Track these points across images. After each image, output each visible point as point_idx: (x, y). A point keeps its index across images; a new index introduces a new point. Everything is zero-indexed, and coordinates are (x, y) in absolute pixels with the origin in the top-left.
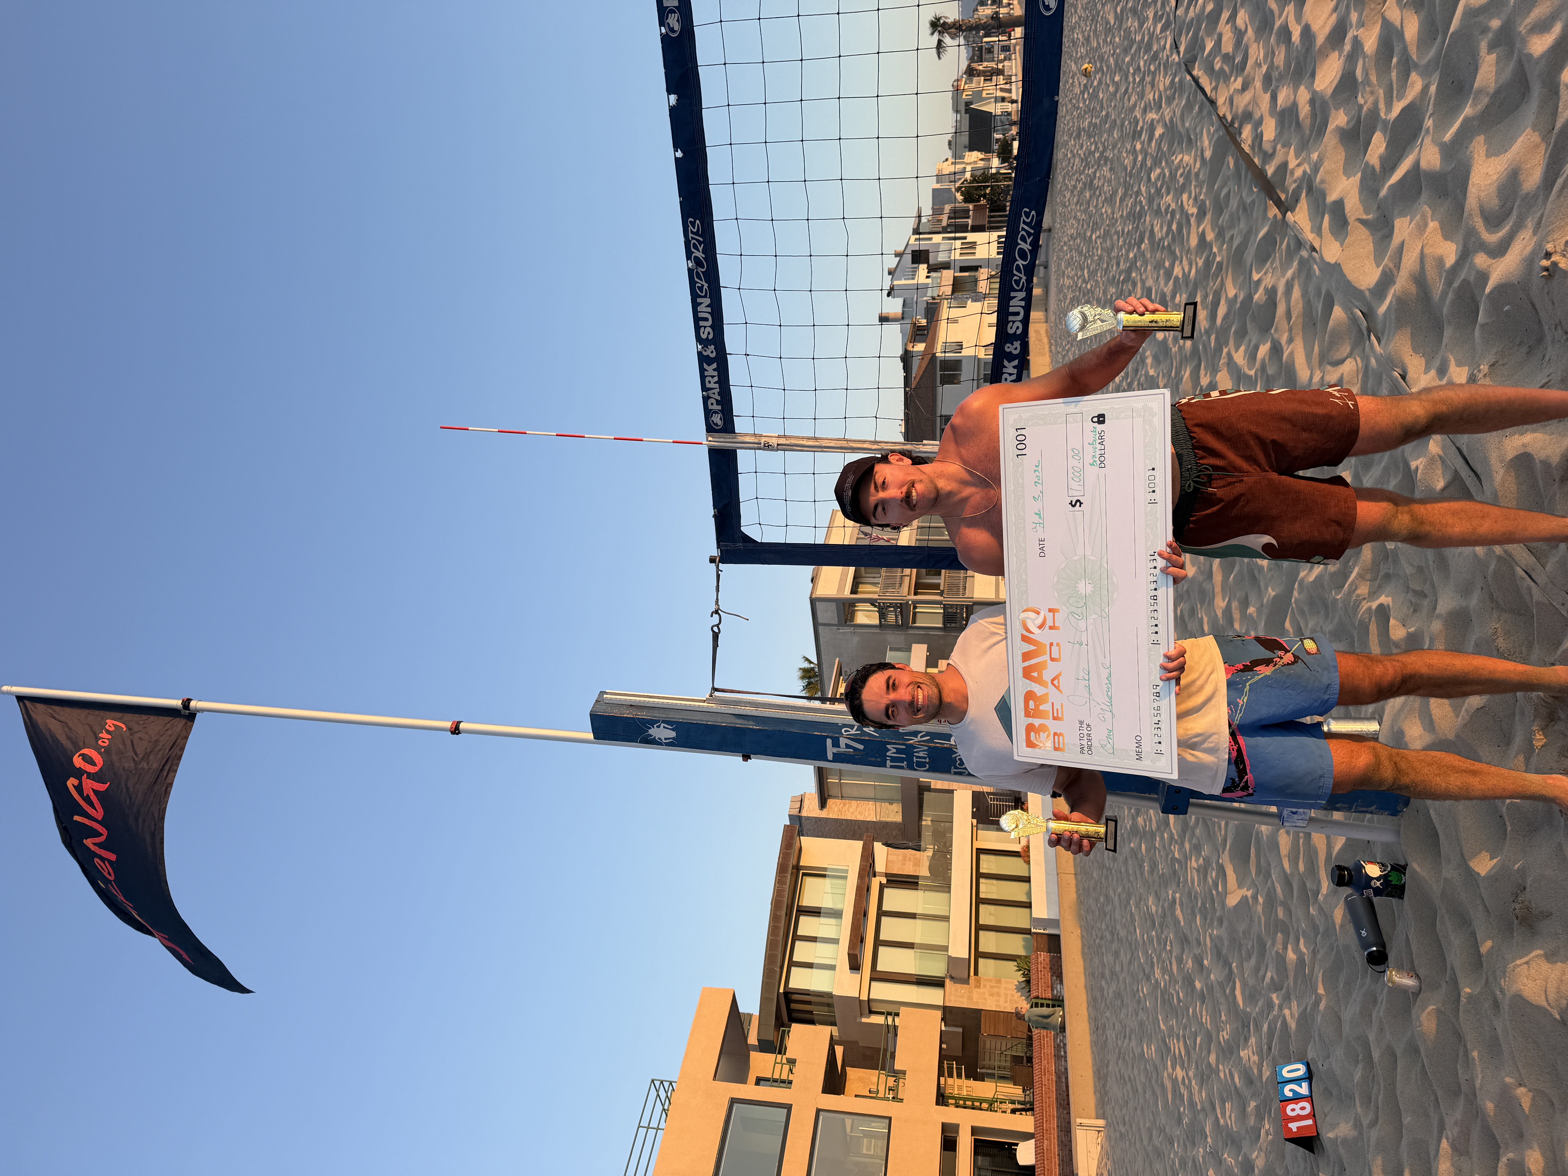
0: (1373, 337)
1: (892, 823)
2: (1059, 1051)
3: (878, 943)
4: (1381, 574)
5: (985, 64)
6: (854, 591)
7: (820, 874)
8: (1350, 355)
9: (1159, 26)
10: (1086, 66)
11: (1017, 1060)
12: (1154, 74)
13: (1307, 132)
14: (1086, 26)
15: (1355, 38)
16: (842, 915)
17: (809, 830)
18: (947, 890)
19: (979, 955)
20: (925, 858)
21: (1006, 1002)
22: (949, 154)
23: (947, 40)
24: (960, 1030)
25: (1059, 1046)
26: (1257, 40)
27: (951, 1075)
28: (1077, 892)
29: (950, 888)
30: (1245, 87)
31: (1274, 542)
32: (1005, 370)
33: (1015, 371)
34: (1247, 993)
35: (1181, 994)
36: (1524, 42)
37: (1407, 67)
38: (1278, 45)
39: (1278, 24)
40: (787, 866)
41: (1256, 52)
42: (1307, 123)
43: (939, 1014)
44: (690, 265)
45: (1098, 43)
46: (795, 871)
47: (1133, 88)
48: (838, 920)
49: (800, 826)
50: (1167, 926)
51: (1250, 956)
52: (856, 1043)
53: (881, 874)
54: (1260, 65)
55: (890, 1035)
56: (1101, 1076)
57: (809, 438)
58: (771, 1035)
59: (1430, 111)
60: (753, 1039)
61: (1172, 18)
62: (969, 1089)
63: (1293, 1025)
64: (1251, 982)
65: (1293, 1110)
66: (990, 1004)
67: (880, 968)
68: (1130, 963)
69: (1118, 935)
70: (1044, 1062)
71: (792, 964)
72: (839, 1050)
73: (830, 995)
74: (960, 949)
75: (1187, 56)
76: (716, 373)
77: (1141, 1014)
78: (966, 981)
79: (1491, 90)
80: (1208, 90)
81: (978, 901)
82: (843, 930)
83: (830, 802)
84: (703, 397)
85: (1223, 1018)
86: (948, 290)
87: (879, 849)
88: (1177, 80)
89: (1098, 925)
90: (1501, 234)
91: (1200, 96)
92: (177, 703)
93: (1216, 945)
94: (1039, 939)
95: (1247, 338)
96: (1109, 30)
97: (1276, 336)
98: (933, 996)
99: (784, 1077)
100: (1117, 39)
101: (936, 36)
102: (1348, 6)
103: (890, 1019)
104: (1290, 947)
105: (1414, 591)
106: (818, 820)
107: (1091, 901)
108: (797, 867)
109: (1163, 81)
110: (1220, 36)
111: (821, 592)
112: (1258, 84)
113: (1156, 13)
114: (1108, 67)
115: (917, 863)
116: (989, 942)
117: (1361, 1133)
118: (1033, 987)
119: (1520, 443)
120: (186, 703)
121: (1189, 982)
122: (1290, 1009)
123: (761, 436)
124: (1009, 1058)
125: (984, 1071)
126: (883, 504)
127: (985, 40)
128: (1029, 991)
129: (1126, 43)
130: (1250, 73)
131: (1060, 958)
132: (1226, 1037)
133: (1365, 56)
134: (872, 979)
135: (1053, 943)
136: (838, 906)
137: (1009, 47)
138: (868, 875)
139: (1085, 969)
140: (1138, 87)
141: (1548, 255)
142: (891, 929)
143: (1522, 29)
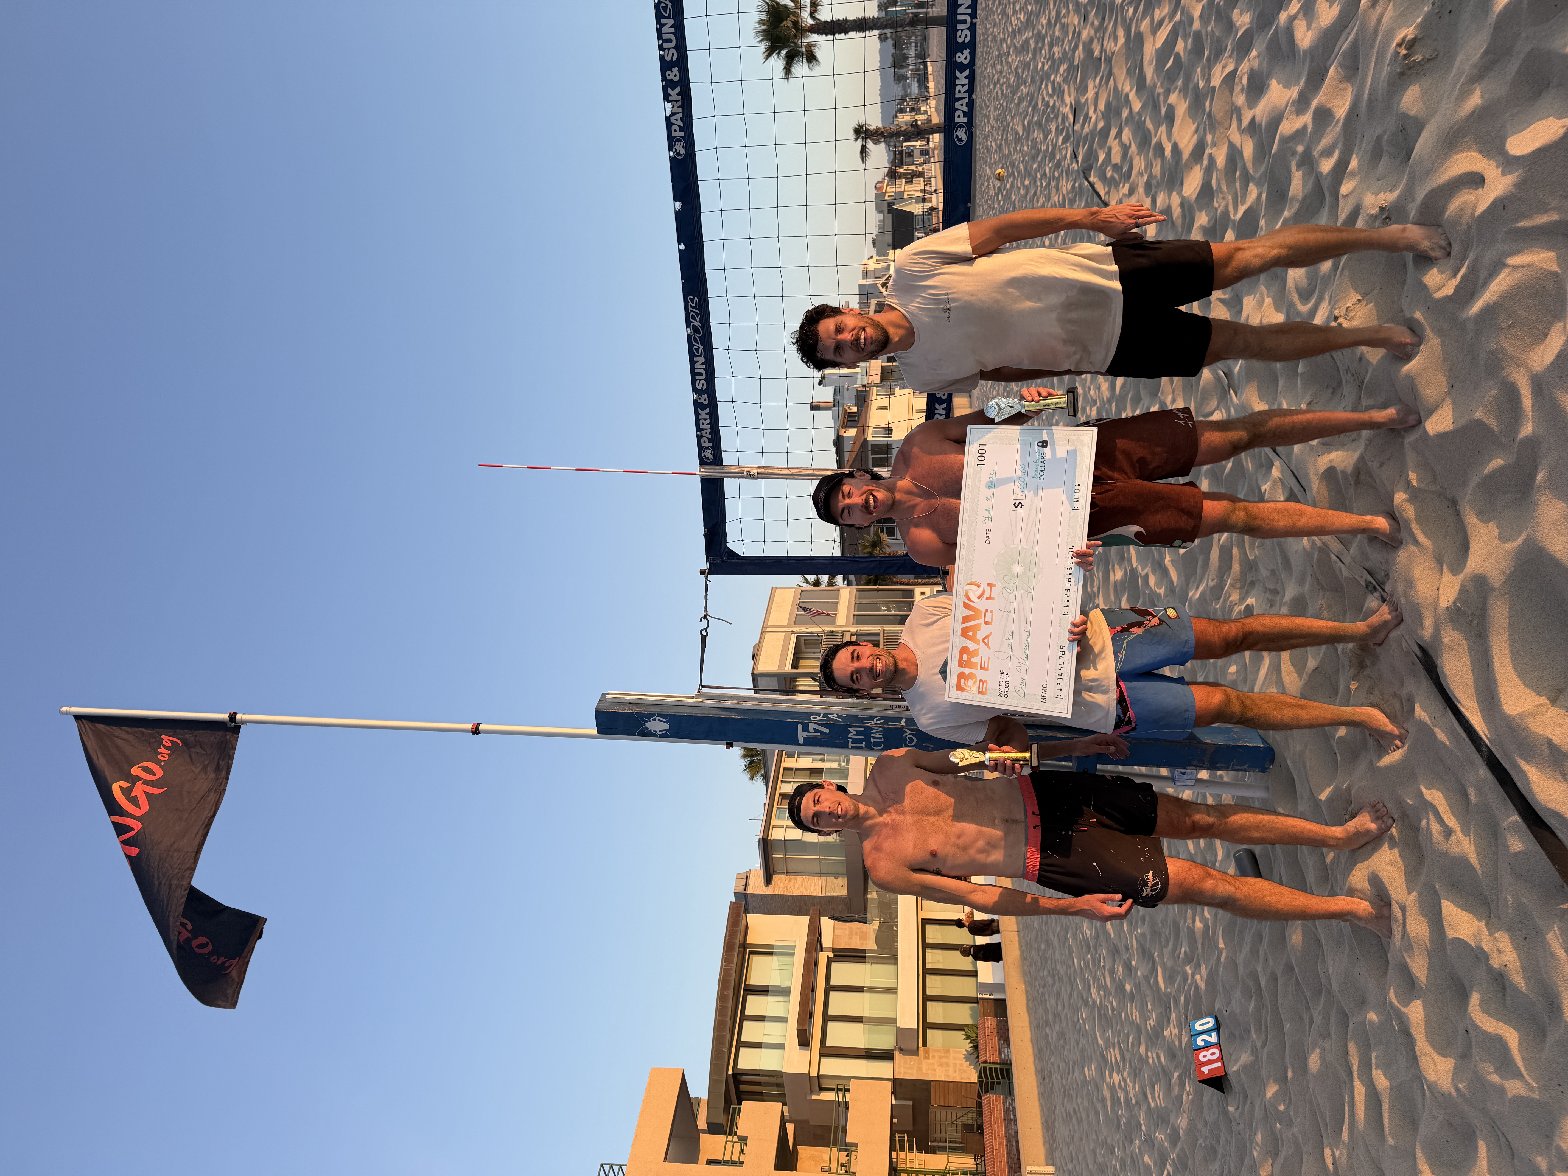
0: (1232, 391)
1: (837, 897)
2: (1009, 1115)
3: (827, 1018)
4: (1248, 582)
5: (905, 167)
6: (795, 666)
7: (767, 951)
8: (1217, 408)
9: (1061, 138)
10: (999, 171)
11: (967, 1128)
12: (1058, 179)
13: (1180, 229)
14: (998, 135)
15: (1210, 154)
16: (790, 992)
17: (755, 907)
18: (893, 961)
19: (927, 1026)
20: (872, 931)
21: (955, 1072)
22: (872, 251)
23: (870, 145)
24: (911, 1103)
25: (1008, 1109)
26: (1139, 154)
27: (902, 1149)
28: (1020, 949)
29: (896, 959)
30: (1131, 192)
31: (1142, 530)
32: (936, 412)
33: (944, 412)
34: (1167, 975)
35: (1114, 1003)
36: (1318, 163)
37: (1247, 179)
38: (1155, 158)
39: (1154, 141)
40: (734, 944)
41: (1139, 164)
42: (1179, 222)
43: (889, 1085)
44: (689, 331)
45: (1010, 151)
46: (741, 949)
47: (1041, 191)
48: (786, 999)
49: (746, 904)
50: (1100, 945)
51: (1168, 942)
52: (807, 1121)
53: (828, 949)
54: (1142, 174)
55: (841, 1109)
56: (1049, 1126)
57: (782, 468)
58: (720, 1119)
59: (1263, 213)
60: (702, 1124)
61: (1071, 132)
62: (921, 1162)
63: (1202, 985)
64: (1170, 963)
65: (1205, 1056)
66: (939, 1075)
67: (829, 1043)
68: (1070, 996)
69: (1058, 974)
70: (995, 1127)
71: (741, 1044)
72: (790, 1127)
73: (779, 1074)
74: (908, 1020)
75: (1085, 165)
76: (708, 417)
77: (1083, 1041)
78: (915, 1052)
79: (1300, 198)
80: (1102, 194)
81: (925, 972)
82: (791, 1007)
83: (776, 878)
84: (697, 436)
85: (1150, 1007)
86: (877, 379)
87: (826, 923)
88: (1077, 185)
89: (1041, 974)
90: (1310, 305)
91: (1096, 199)
92: (224, 716)
93: (1141, 944)
94: (986, 1004)
95: (1141, 403)
96: (1018, 140)
97: (1162, 398)
98: (883, 1069)
99: (735, 1158)
100: (1026, 148)
101: (860, 142)
102: (1205, 130)
103: (841, 1095)
104: (1197, 918)
105: (1270, 590)
106: (763, 897)
107: (1033, 953)
108: (744, 946)
109: (1066, 186)
110: (1110, 149)
111: (762, 668)
112: (1141, 190)
113: (1057, 127)
114: (1019, 172)
115: (864, 937)
116: (937, 1013)
117: (1257, 1057)
118: (981, 1052)
119: (1328, 459)
120: (233, 717)
121: (1120, 988)
122: (1200, 974)
123: (744, 467)
124: (959, 1128)
125: (935, 1144)
126: (849, 508)
127: (905, 144)
128: (978, 1057)
129: (1033, 152)
130: (1134, 180)
131: (1007, 1022)
132: (1152, 1024)
133: (1217, 170)
134: (822, 1055)
135: (1000, 1008)
136: (786, 984)
137: (928, 151)
138: (816, 950)
139: (1030, 1023)
140: (1045, 190)
141: (1336, 318)
142: (840, 1004)
143: (1316, 153)
